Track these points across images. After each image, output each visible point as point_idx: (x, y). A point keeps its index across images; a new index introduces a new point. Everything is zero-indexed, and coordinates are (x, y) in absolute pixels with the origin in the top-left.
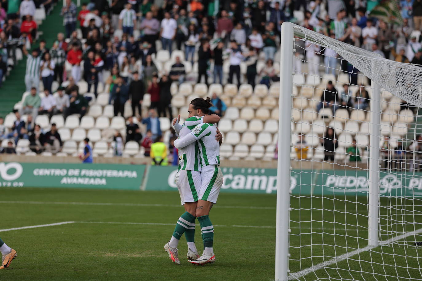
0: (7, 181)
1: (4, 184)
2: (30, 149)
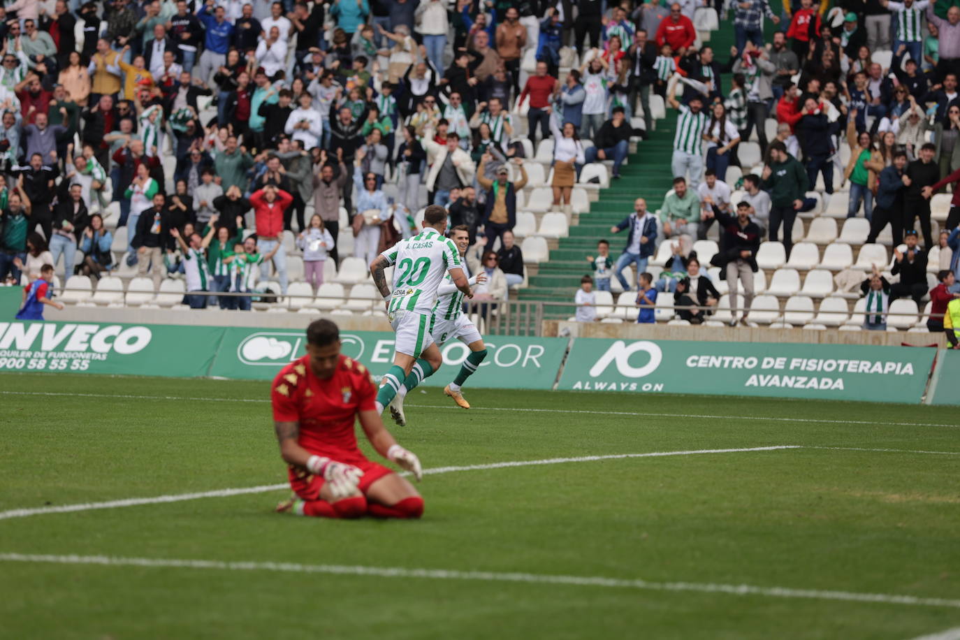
0: (630, 380)
1: (623, 386)
2: (678, 312)
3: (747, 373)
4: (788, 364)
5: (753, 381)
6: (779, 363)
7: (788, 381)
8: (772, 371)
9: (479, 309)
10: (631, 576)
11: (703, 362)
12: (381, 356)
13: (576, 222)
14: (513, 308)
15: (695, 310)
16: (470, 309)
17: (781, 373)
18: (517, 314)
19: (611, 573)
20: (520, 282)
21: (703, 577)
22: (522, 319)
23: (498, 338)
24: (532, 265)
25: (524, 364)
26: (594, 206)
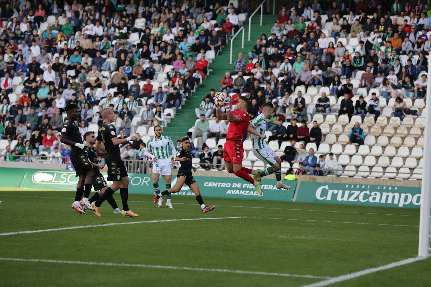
0: (183, 191)
1: (180, 194)
2: (201, 165)
3: (227, 189)
5: (229, 192)
6: (239, 185)
7: (242, 192)
8: (236, 189)
11: (210, 184)
15: (207, 165)
17: (240, 189)
21: (210, 266)
25: (142, 185)
26: (168, 125)
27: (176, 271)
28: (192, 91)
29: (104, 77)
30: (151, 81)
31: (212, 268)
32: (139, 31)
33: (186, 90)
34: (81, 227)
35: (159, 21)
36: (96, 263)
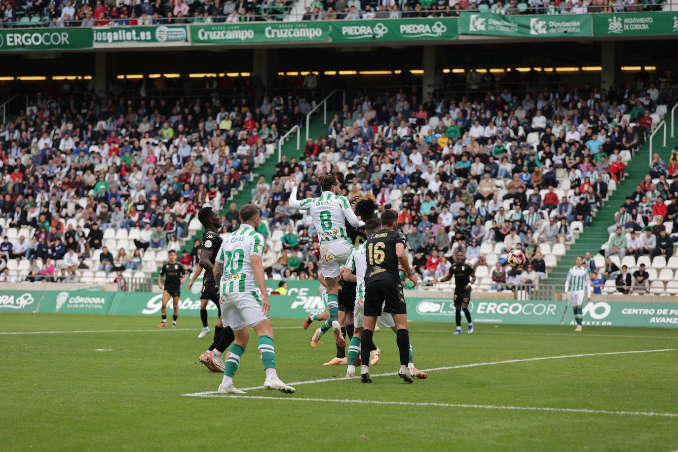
0: (596, 320)
1: (593, 323)
2: (618, 289)
3: (650, 317)
4: (669, 312)
5: (653, 320)
6: (665, 312)
7: (669, 320)
8: (662, 316)
9: (526, 288)
10: (600, 409)
11: (630, 311)
12: (481, 310)
13: (569, 248)
14: (541, 288)
15: (625, 287)
16: (521, 288)
17: (666, 317)
18: (543, 290)
19: (591, 408)
20: (544, 276)
21: (633, 409)
22: (546, 293)
23: (534, 301)
24: (550, 268)
25: (547, 313)
26: (577, 241)
27: (592, 415)
28: (603, 200)
29: (497, 187)
30: (554, 189)
31: (635, 411)
32: (539, 130)
33: (598, 199)
34: (476, 365)
35: (562, 118)
36: (495, 407)
